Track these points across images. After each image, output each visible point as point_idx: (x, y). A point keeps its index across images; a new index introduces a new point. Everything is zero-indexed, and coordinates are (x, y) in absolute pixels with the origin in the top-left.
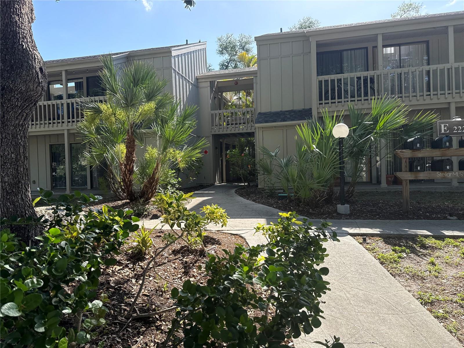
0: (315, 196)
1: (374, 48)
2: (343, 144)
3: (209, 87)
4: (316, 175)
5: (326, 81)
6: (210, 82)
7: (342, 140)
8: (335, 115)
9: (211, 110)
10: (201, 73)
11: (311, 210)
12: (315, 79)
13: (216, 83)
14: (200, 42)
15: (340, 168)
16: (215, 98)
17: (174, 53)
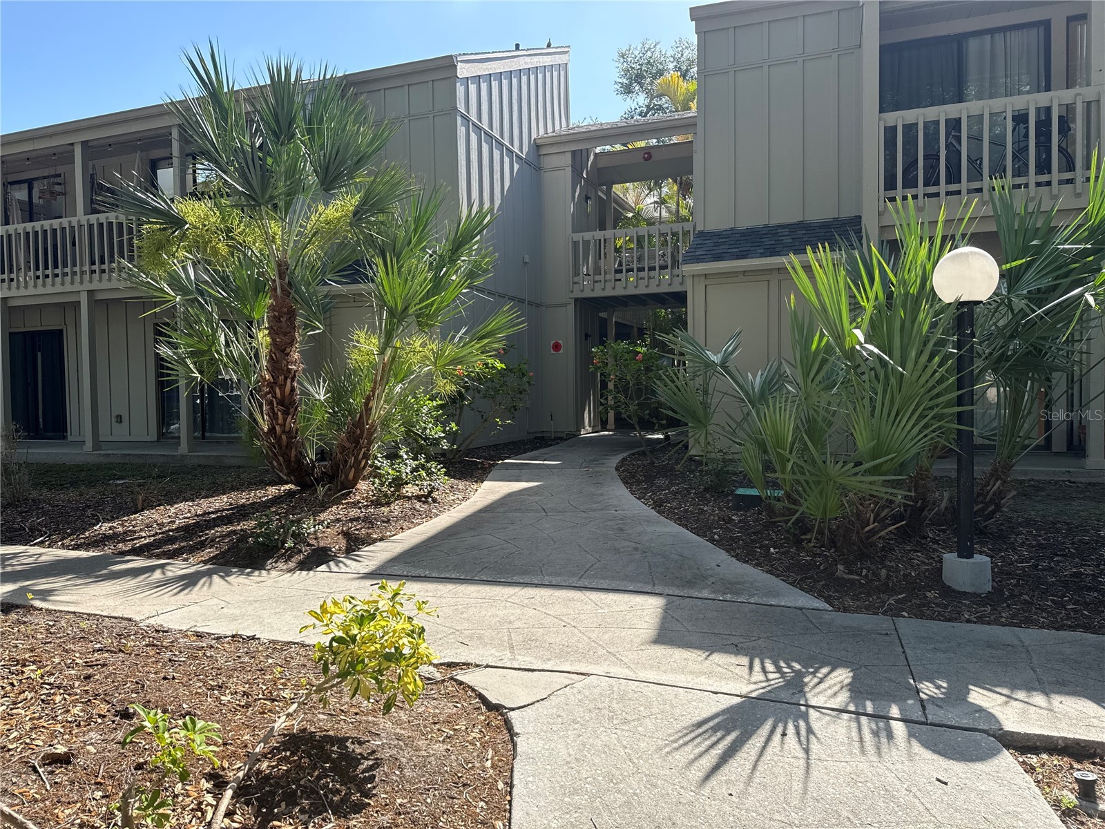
0: (858, 515)
1: (1071, 24)
2: (972, 326)
3: (570, 168)
4: (863, 441)
5: (910, 129)
6: (574, 153)
7: (971, 313)
8: (941, 218)
9: (573, 232)
10: (550, 130)
11: (840, 567)
12: (873, 123)
13: (592, 157)
14: (549, 46)
15: (960, 417)
16: (587, 198)
17: (463, 71)
